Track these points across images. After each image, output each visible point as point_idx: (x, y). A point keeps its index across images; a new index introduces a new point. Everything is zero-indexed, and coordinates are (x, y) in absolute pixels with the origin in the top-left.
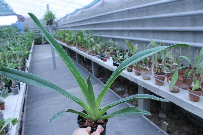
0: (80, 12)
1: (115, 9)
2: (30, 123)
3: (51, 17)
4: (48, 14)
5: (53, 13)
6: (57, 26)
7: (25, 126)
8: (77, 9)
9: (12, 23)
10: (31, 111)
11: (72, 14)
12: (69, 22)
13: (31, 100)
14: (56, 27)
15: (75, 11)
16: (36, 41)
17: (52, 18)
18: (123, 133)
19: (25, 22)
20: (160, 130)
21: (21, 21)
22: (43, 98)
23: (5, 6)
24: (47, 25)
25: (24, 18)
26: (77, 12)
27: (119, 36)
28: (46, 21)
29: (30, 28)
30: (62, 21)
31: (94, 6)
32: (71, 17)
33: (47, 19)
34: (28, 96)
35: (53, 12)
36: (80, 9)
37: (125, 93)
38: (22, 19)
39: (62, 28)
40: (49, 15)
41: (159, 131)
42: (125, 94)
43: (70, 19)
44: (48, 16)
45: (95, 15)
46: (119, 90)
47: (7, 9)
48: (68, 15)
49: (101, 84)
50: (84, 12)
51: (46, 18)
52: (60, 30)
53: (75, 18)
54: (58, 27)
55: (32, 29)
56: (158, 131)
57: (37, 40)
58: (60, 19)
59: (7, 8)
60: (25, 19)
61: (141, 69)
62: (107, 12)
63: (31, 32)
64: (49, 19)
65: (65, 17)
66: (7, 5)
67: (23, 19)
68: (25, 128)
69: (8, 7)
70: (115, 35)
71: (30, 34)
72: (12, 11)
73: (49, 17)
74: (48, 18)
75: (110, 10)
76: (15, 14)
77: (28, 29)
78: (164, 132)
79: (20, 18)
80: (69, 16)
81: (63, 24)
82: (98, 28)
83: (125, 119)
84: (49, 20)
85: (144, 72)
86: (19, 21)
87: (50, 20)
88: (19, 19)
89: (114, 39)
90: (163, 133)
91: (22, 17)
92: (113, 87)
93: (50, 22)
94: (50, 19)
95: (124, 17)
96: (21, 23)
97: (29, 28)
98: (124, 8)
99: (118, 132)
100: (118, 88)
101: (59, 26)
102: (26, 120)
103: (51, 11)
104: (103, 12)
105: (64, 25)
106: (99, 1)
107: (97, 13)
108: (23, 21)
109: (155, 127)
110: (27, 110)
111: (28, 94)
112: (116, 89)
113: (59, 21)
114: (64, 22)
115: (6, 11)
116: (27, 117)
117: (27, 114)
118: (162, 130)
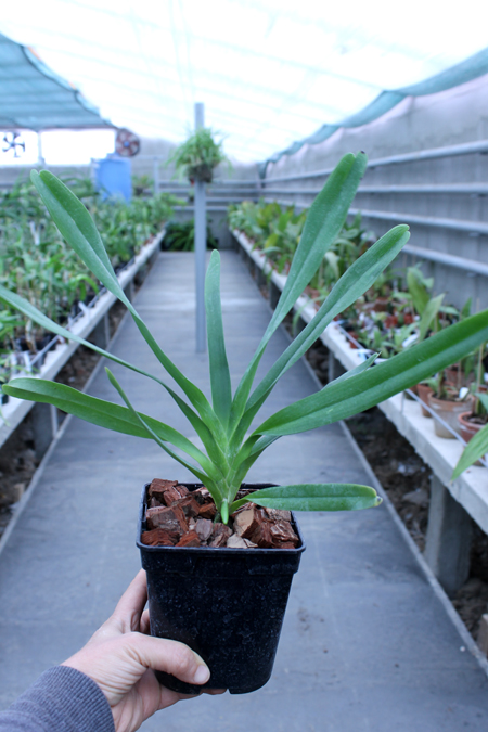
0: (337, 135)
1: (448, 140)
2: (34, 523)
3: (204, 152)
4: (194, 141)
5: (216, 140)
6: (263, 185)
7: (16, 528)
8: (325, 127)
9: (93, 161)
10: (53, 488)
11: (311, 141)
12: (304, 174)
13: (70, 451)
14: (259, 189)
15: (319, 133)
16: (176, 235)
17: (208, 155)
18: (322, 621)
19: (138, 157)
20: (466, 646)
21: (126, 152)
22: (111, 452)
23: (70, 97)
24: (192, 181)
25: (137, 143)
26: (327, 137)
27: (451, 252)
28: (184, 168)
29: (158, 180)
30: (281, 163)
31: (383, 120)
32: (308, 152)
33: (188, 161)
35: (217, 133)
36: (336, 128)
37: (419, 486)
38: (128, 147)
39: (278, 194)
40: (198, 146)
41: (462, 649)
42: (419, 491)
43: (306, 162)
44: (195, 149)
45: (384, 155)
46: (402, 469)
47: (76, 106)
48: (297, 146)
49: (343, 435)
50: (352, 137)
51: (186, 156)
52: (270, 200)
53: (321, 159)
54: (268, 189)
55: (163, 186)
56: (458, 648)
57: (178, 231)
58: (275, 158)
59: (77, 101)
60: (143, 145)
61: (430, 395)
62: (422, 147)
63: (151, 202)
64: (199, 162)
65: (288, 153)
66: (76, 92)
67: (134, 148)
68: (11, 538)
69: (80, 98)
70: (437, 249)
71: (149, 208)
72: (94, 113)
73: (199, 151)
74: (192, 157)
75: (431, 141)
76: (106, 125)
77: (147, 186)
78: (478, 657)
79: (123, 143)
80: (304, 149)
81: (283, 177)
82: (387, 210)
83: (358, 579)
84: (197, 162)
85: (436, 407)
86: (118, 152)
87: (202, 163)
88: (120, 146)
89: (432, 266)
90: (474, 657)
91: (132, 139)
92: (386, 457)
93: (199, 170)
94: (202, 159)
95: (472, 179)
96: (127, 160)
97: (153, 183)
98: (475, 139)
99: (307, 616)
100: (404, 464)
101: (271, 184)
102: (24, 513)
103: (210, 130)
104: (408, 149)
105: (287, 182)
106: (397, 102)
107: (390, 151)
108: (132, 154)
109: (454, 629)
110: (42, 481)
111: (68, 429)
112: (393, 463)
113: (270, 166)
114: (287, 170)
115: (75, 113)
116: (30, 504)
117: (35, 494)
118: (474, 648)
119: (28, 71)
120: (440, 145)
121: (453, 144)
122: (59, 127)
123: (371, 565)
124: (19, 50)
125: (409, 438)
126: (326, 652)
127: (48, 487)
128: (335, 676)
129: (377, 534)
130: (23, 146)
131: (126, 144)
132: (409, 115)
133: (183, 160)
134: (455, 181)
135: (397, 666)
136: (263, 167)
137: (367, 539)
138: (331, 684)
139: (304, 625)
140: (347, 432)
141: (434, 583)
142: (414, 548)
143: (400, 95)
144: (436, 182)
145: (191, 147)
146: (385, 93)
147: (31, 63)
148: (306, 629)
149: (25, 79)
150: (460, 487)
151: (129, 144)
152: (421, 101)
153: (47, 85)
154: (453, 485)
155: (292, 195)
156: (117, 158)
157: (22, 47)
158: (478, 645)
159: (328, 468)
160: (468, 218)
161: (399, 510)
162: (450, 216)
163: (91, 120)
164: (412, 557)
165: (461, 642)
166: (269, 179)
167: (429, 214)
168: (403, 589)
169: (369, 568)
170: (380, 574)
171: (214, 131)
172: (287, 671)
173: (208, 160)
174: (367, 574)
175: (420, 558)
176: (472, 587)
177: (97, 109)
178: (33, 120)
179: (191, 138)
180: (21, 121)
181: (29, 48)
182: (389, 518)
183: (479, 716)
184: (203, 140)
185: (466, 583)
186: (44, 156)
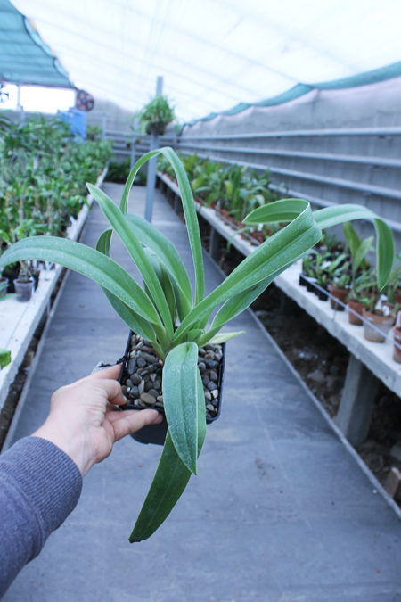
0: (248, 112)
1: (346, 124)
2: (44, 383)
3: (161, 113)
4: (155, 104)
5: (171, 106)
6: (179, 141)
7: (31, 386)
8: (241, 104)
9: (59, 111)
10: (54, 356)
11: (228, 114)
12: (215, 136)
13: (61, 327)
14: (175, 143)
15: (235, 108)
17: (164, 116)
18: (274, 468)
19: (93, 112)
20: (376, 489)
21: (83, 107)
22: (93, 330)
23: (49, 62)
24: (149, 132)
25: (92, 101)
26: (240, 112)
28: (146, 123)
29: (105, 131)
30: (196, 127)
31: (290, 105)
32: (221, 121)
33: (150, 118)
34: (55, 314)
35: (172, 100)
36: (249, 106)
37: (317, 368)
38: (85, 104)
40: (158, 107)
41: (375, 491)
42: (317, 372)
43: (218, 128)
44: (155, 110)
45: (289, 129)
46: (302, 355)
47: (52, 69)
48: (214, 115)
49: (258, 328)
50: (262, 114)
51: (148, 115)
53: (232, 127)
54: (182, 144)
55: (108, 134)
56: (372, 490)
57: (115, 168)
58: (193, 123)
59: (54, 66)
60: (96, 104)
61: (364, 310)
62: (323, 127)
63: (102, 145)
64: (157, 120)
65: (204, 120)
66: (54, 59)
67: (90, 105)
68: (29, 394)
69: (56, 63)
72: (64, 76)
73: (158, 112)
74: (153, 116)
75: (332, 124)
77: (97, 134)
78: (386, 497)
79: (82, 101)
80: (217, 119)
82: (288, 168)
83: (292, 437)
84: (155, 120)
86: (77, 106)
87: (159, 122)
88: (79, 102)
90: (383, 498)
91: (89, 98)
93: (157, 126)
94: (160, 117)
95: (366, 154)
96: (83, 113)
97: (101, 132)
98: (371, 125)
99: (262, 464)
100: (303, 351)
101: (185, 141)
102: (35, 375)
104: (311, 127)
105: (200, 141)
106: (306, 92)
107: (294, 127)
108: (88, 109)
109: (366, 477)
110: (45, 350)
111: (57, 310)
112: (295, 351)
113: (186, 128)
114: (201, 131)
115: (50, 73)
116: (39, 367)
117: (42, 359)
118: (383, 491)
119: (23, 37)
120: (339, 127)
121: (351, 127)
122: (34, 84)
123: (299, 426)
124: (20, 19)
125: (340, 338)
126: (281, 492)
127: (50, 355)
128: (291, 511)
129: (298, 403)
130: (8, 95)
131: (84, 101)
132: (314, 103)
133: (145, 117)
134: (350, 153)
135: (333, 503)
136: (181, 128)
137: (293, 407)
138: (290, 517)
139: (261, 471)
140: (261, 325)
141: (345, 441)
142: (326, 416)
143: (310, 88)
144: (333, 152)
145: (152, 108)
146: (300, 84)
147: (27, 32)
148: (264, 474)
149: (19, 43)
150: (394, 380)
151: (85, 102)
152: (325, 94)
153: (35, 50)
154: (387, 378)
155: (204, 150)
156: (76, 111)
157: (24, 17)
158: (385, 489)
159: (254, 352)
160: (359, 181)
161: (308, 385)
162: (343, 177)
163: (61, 81)
164: (326, 422)
165: (373, 487)
166: (184, 137)
167: (325, 174)
168: (325, 446)
169: (298, 429)
170: (307, 434)
171: (169, 98)
172: (257, 506)
173: (164, 120)
174: (297, 433)
175: (331, 423)
176: (369, 445)
177: (67, 73)
178: (16, 77)
179: (153, 102)
180: (7, 76)
181: (29, 20)
182: (304, 392)
183: (396, 541)
184: (162, 104)
185: (365, 442)
186: (22, 104)
